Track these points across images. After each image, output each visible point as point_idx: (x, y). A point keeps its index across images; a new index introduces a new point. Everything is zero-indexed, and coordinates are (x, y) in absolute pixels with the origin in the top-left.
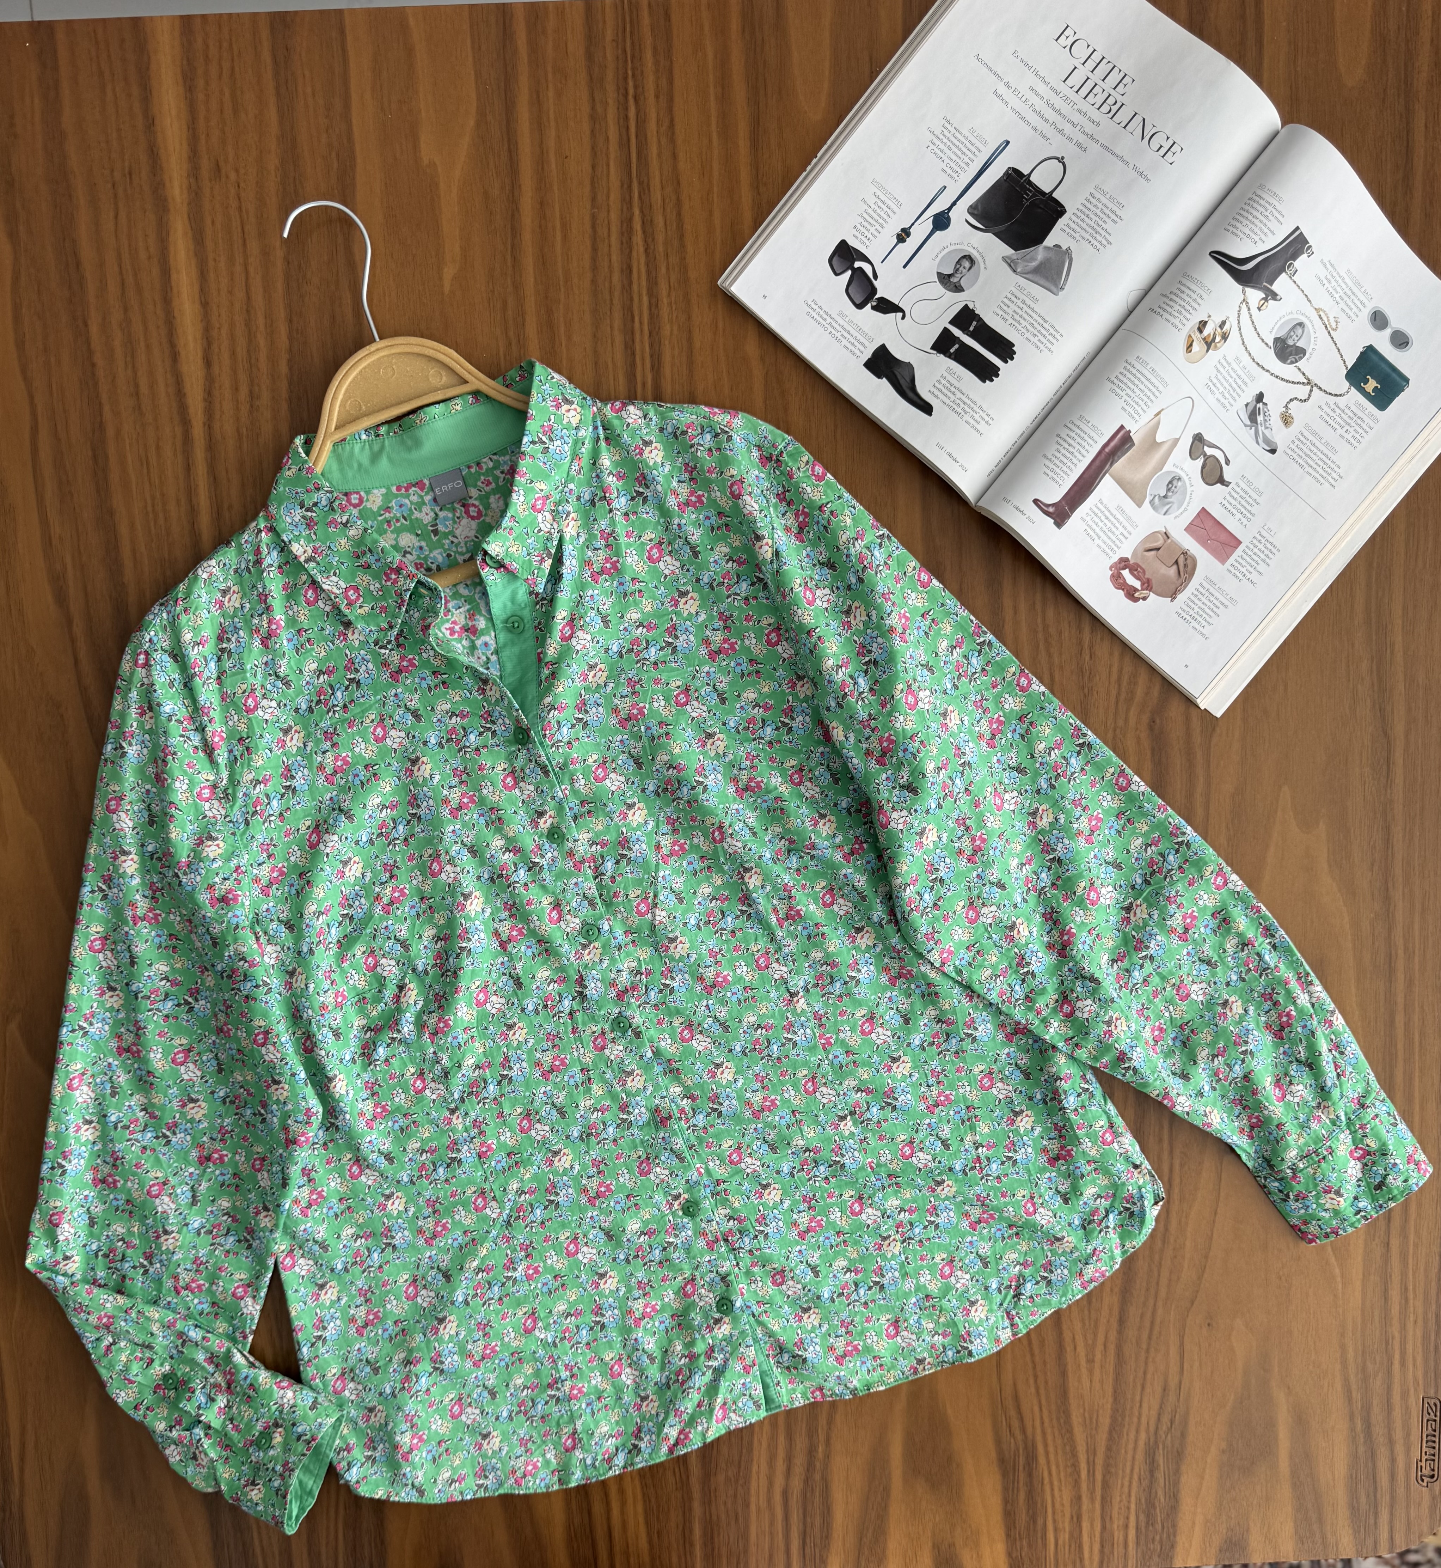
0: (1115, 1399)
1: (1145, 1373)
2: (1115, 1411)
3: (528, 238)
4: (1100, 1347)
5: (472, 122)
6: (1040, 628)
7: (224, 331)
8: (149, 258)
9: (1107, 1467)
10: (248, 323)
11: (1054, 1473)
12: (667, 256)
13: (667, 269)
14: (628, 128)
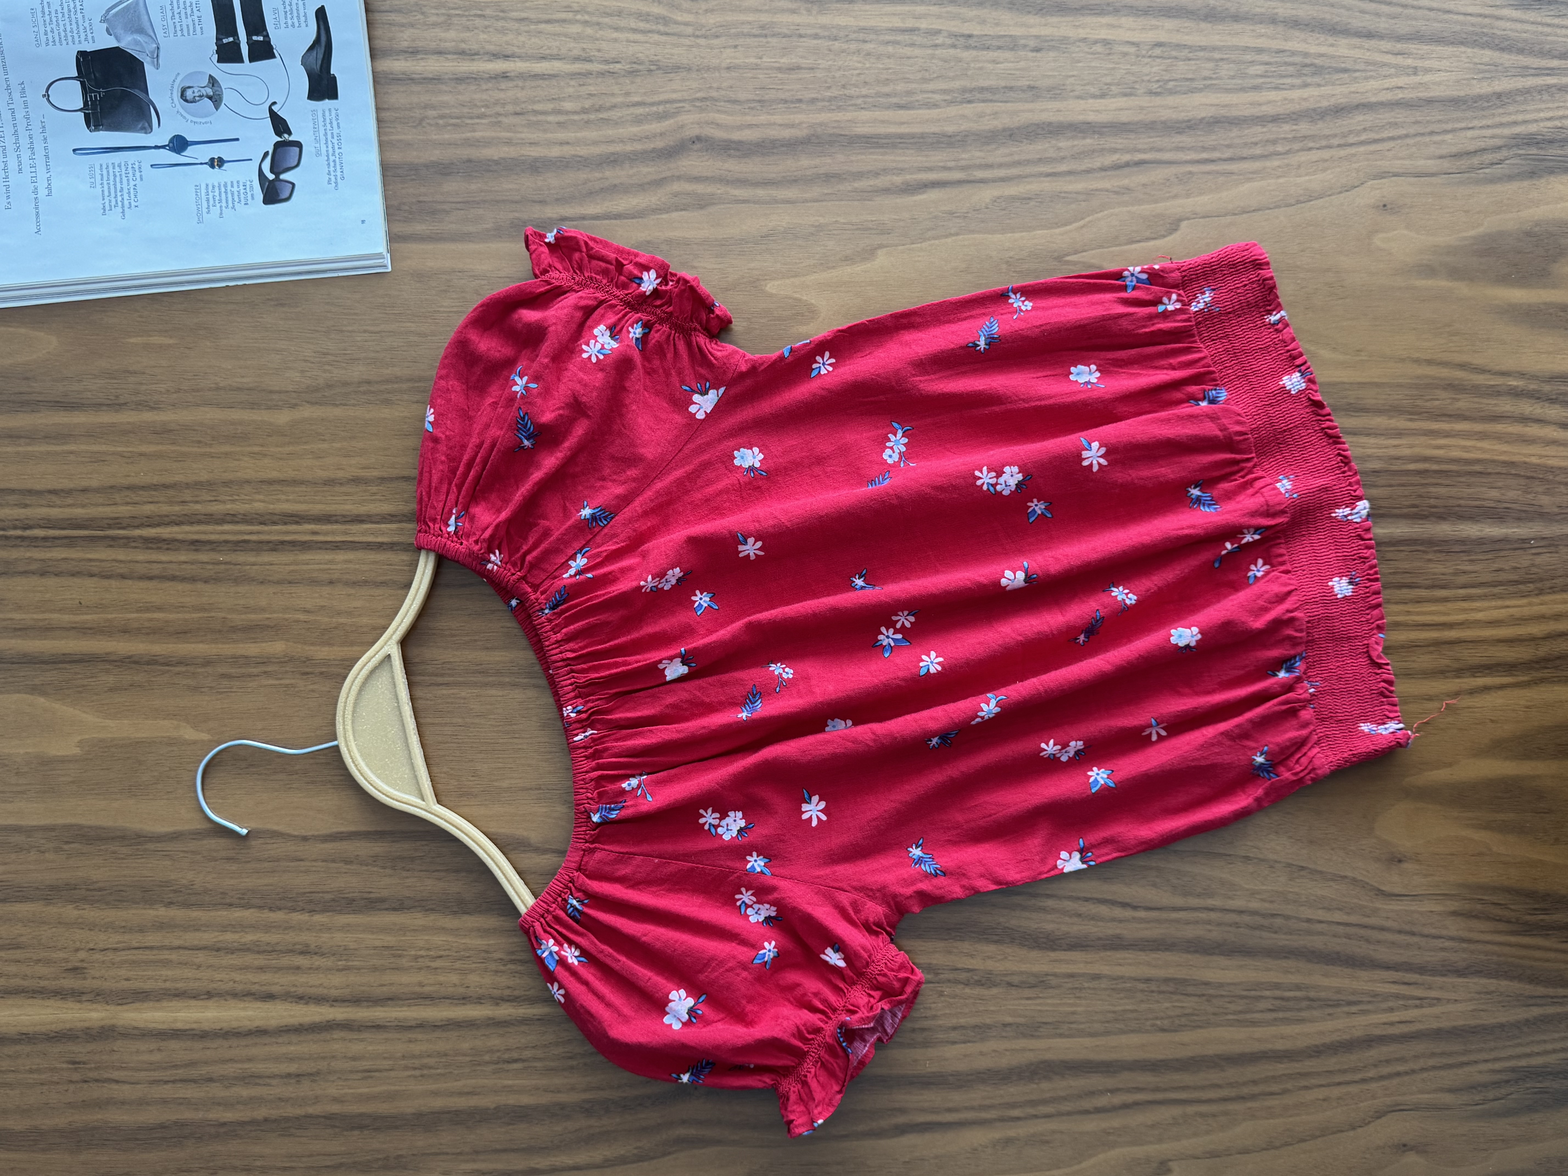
0: (1462, 43)
1: (1431, 9)
2: (1475, 44)
3: (159, 648)
4: (1399, 60)
5: (42, 700)
7: (237, 976)
8: (159, 1050)
9: (1542, 54)
10: (231, 951)
11: (1550, 114)
12: (184, 502)
13: (197, 502)
14: (55, 538)
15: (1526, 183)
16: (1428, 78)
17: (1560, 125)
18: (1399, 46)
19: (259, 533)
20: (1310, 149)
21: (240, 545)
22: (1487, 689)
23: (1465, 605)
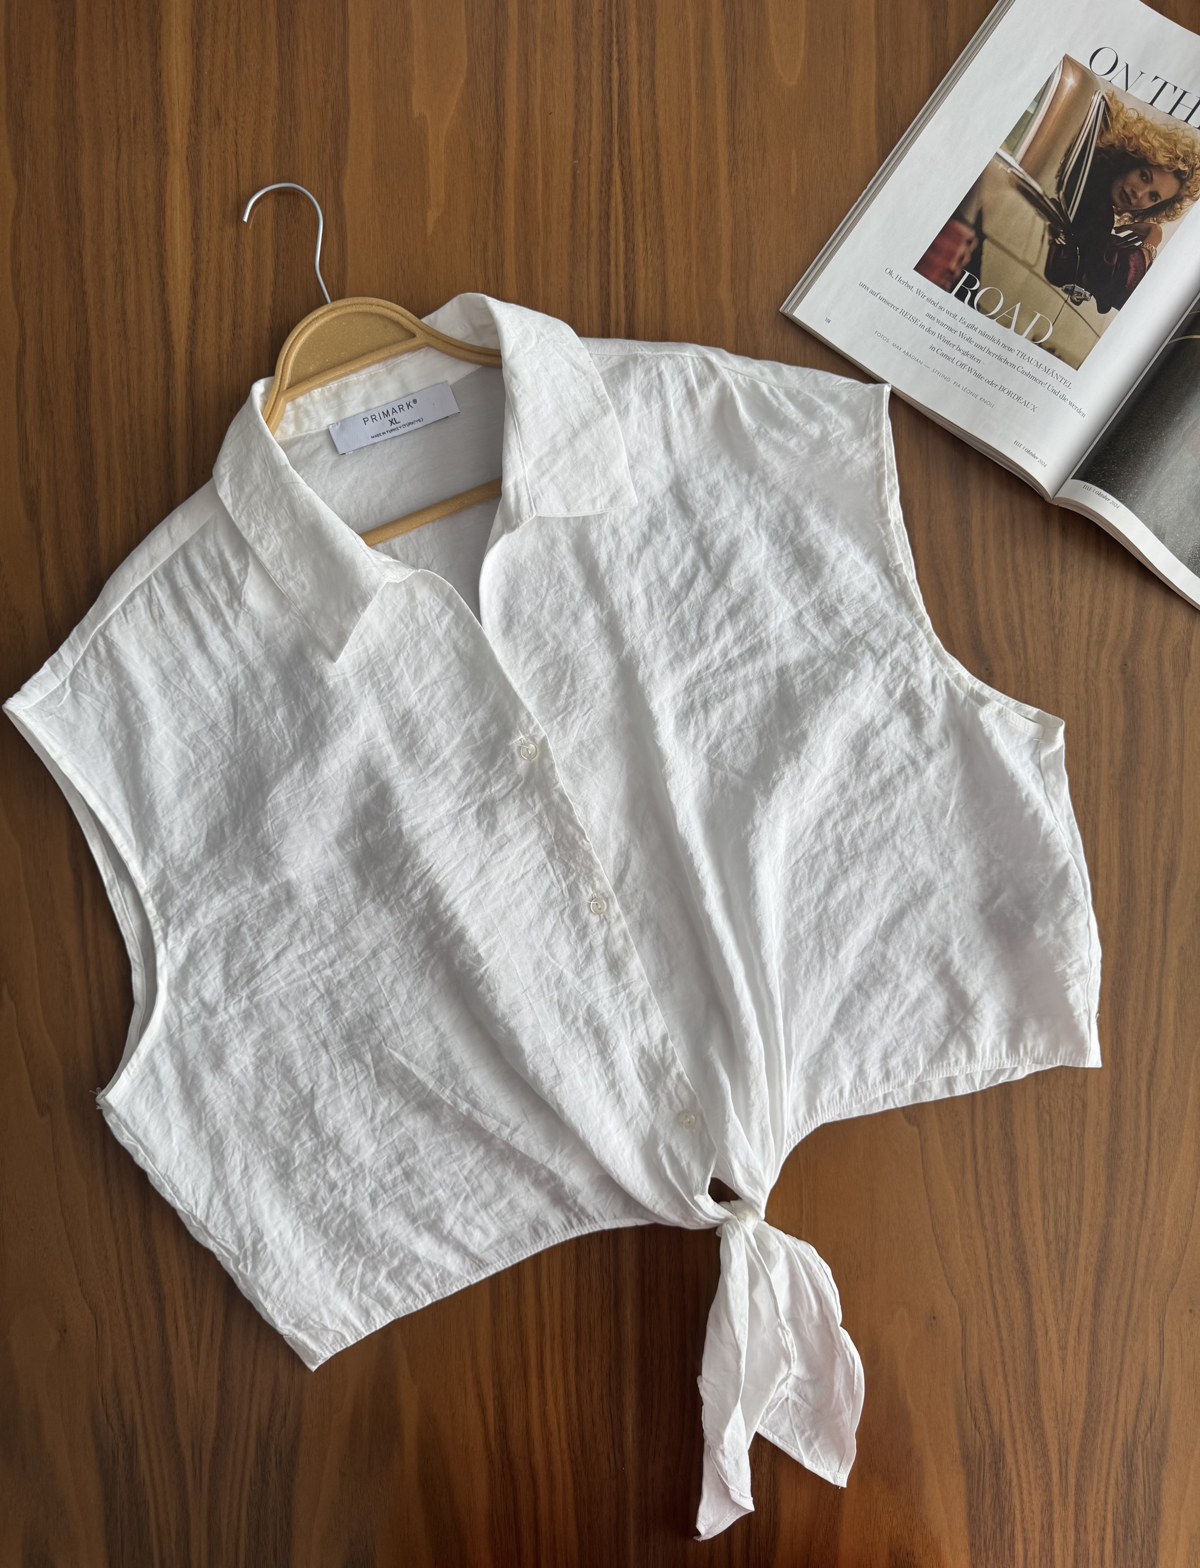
0: (1090, 1392)
1: (1122, 1363)
2: (1090, 1405)
3: (510, 186)
4: (1073, 1333)
5: (462, 80)
6: (1010, 568)
7: (213, 264)
8: (147, 196)
9: (1081, 1468)
10: (236, 258)
11: (1023, 1474)
12: (644, 204)
13: (644, 217)
14: (611, 89)
15: (957, 1452)
16: (1057, 1361)
17: (1014, 1484)
18: (1086, 1334)
19: (617, 273)
20: (987, 1248)
21: (605, 258)
22: (483, 1410)
23: (561, 1392)
